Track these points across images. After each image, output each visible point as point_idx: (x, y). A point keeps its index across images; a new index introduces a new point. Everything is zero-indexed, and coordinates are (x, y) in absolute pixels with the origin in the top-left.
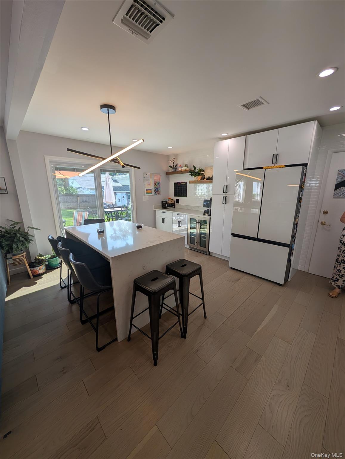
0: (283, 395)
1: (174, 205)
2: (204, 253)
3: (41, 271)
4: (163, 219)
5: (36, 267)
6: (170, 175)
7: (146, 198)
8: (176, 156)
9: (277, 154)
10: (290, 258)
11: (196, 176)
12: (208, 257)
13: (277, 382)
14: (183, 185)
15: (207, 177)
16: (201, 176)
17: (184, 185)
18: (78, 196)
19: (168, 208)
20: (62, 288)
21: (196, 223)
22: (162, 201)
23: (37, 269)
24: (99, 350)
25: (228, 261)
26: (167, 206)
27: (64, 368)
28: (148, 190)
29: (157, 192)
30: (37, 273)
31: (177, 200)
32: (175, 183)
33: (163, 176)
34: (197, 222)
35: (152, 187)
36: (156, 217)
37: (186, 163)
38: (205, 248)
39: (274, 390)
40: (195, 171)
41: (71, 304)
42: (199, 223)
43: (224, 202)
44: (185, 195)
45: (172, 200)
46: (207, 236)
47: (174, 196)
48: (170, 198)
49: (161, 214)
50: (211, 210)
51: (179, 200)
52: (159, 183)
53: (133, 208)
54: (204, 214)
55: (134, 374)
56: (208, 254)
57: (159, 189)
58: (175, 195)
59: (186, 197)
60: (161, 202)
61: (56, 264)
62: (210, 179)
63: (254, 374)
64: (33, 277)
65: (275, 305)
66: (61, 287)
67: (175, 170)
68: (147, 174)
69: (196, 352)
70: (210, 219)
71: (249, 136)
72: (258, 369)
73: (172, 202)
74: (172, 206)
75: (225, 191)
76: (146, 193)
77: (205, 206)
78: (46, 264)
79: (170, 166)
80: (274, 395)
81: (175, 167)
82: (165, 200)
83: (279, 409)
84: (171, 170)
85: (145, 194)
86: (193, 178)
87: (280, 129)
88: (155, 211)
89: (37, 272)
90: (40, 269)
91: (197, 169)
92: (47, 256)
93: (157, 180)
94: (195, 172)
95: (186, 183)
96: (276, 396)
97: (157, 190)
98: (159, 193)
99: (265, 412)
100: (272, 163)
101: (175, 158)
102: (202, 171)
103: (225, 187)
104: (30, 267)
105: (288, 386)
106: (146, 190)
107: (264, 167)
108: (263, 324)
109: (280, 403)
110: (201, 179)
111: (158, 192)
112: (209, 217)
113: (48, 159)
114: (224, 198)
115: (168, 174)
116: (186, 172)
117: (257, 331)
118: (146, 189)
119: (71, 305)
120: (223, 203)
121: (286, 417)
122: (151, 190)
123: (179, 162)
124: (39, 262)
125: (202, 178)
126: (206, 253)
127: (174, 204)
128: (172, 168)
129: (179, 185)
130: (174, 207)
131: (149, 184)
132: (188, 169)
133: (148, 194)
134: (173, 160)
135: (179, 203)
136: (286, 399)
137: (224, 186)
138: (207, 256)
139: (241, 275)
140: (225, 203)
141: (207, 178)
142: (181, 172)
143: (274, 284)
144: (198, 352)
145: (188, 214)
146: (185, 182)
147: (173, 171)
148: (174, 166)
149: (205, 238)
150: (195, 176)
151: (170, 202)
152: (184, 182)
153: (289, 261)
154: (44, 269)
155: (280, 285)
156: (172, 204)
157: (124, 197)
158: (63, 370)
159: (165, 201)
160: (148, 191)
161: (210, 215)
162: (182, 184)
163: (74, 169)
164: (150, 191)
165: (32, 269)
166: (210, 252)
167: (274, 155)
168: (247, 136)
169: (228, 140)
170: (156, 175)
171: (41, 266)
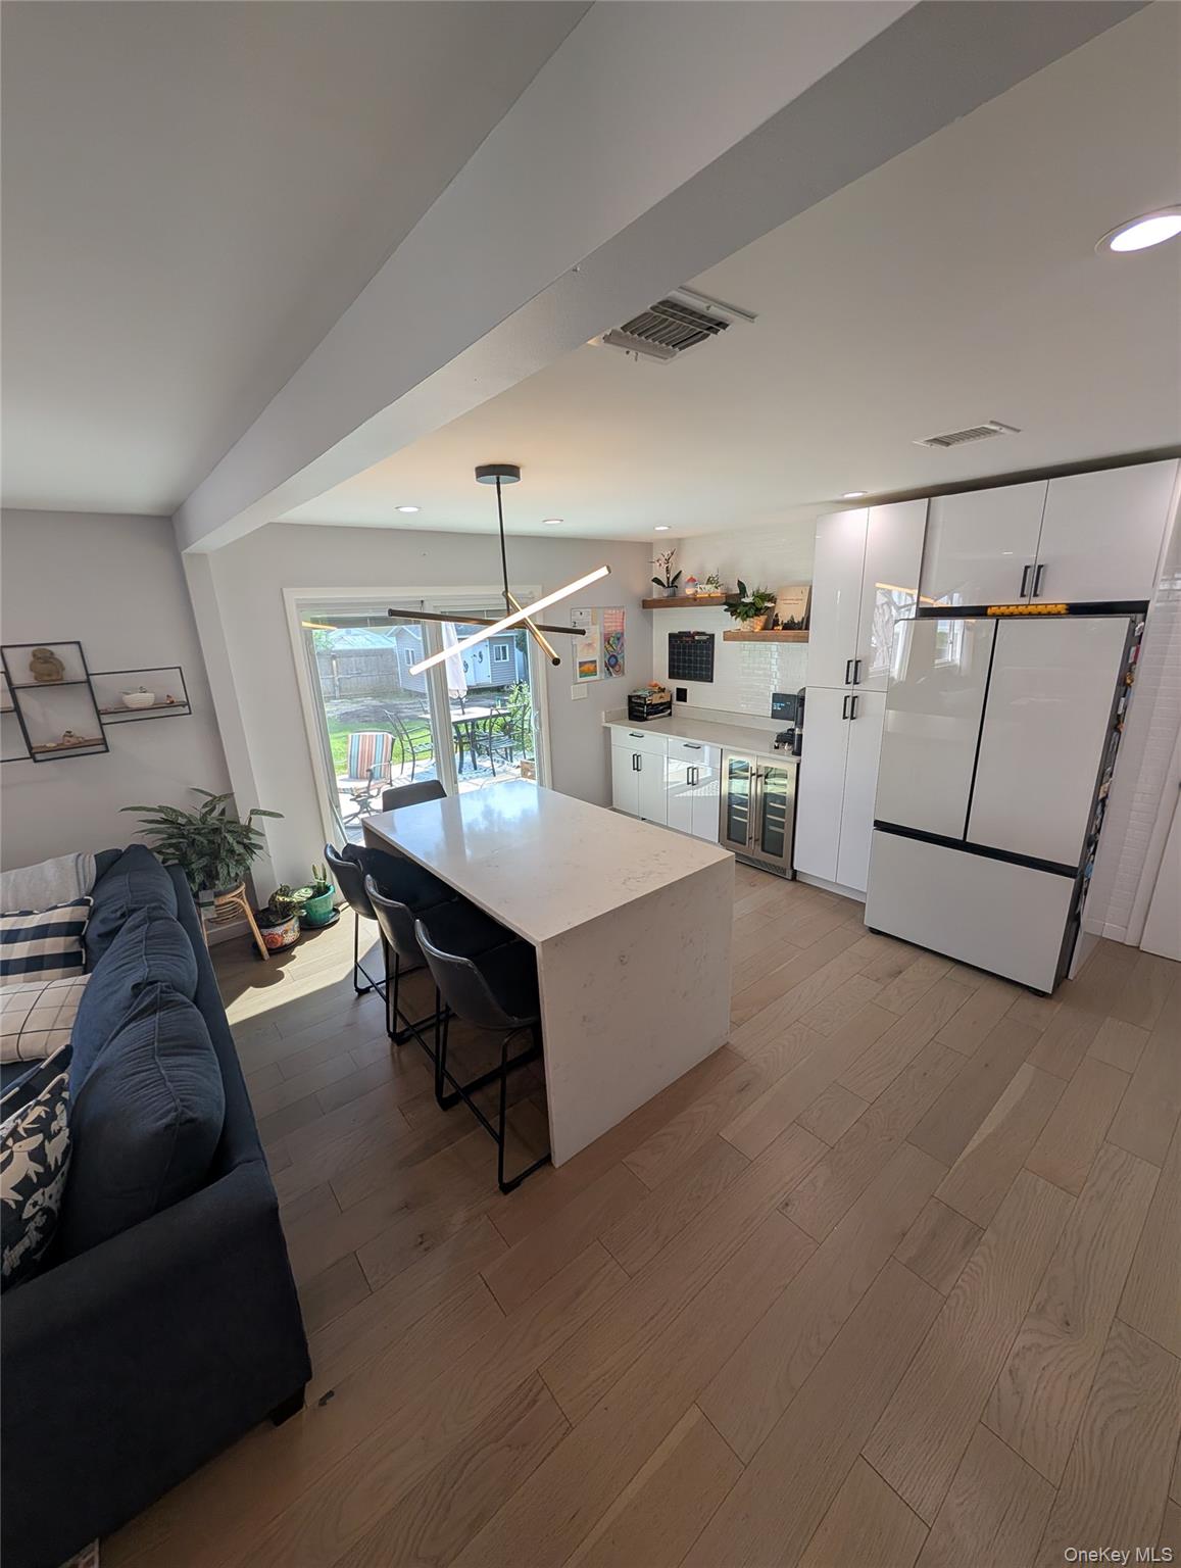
0: (1051, 1347)
1: (670, 708)
2: (777, 873)
3: (290, 938)
4: (636, 757)
5: (275, 926)
6: (654, 610)
7: (579, 690)
8: (676, 546)
9: (1040, 567)
10: (1075, 910)
11: (748, 616)
12: (791, 886)
13: (1033, 1308)
14: (699, 641)
15: (784, 618)
16: (763, 618)
17: (705, 642)
18: (334, 657)
19: (651, 717)
20: (362, 992)
21: (749, 774)
22: (630, 697)
23: (280, 932)
24: (506, 1188)
25: (863, 905)
26: (648, 714)
27: (421, 1236)
28: (585, 663)
29: (612, 667)
30: (279, 944)
31: (678, 689)
32: (671, 636)
33: (634, 613)
34: (752, 775)
35: (596, 654)
36: (611, 748)
37: (711, 571)
38: (781, 856)
39: (1025, 1331)
40: (743, 600)
41: (398, 1045)
42: (759, 776)
43: (848, 714)
44: (706, 675)
45: (663, 690)
46: (788, 808)
47: (670, 677)
48: (656, 685)
49: (627, 739)
50: (801, 736)
51: (685, 690)
52: (618, 639)
53: (541, 727)
54: (776, 748)
55: (614, 1262)
56: (789, 875)
57: (619, 657)
58: (672, 676)
59: (712, 681)
60: (626, 701)
61: (325, 914)
62: (799, 628)
63: (963, 1280)
64: (270, 954)
65: (1025, 1064)
66: (357, 990)
67: (671, 593)
68: (582, 610)
69: (783, 1208)
70: (798, 765)
71: (941, 501)
72: (974, 1268)
73: (661, 697)
74: (662, 711)
75: (851, 679)
76: (581, 672)
77: (775, 715)
78: (300, 917)
79: (656, 580)
80: (1024, 1347)
81: (673, 584)
82: (639, 694)
83: (1042, 1386)
84: (658, 592)
85: (574, 675)
86: (737, 624)
87: (1051, 480)
88: (607, 731)
89: (280, 939)
90: (286, 932)
91: (749, 592)
92: (303, 890)
93: (613, 627)
94: (746, 605)
95: (712, 636)
96: (1029, 1349)
97: (613, 661)
98: (621, 671)
99: (999, 1390)
100: (1022, 595)
101: (672, 554)
102: (768, 601)
103: (853, 665)
104: (260, 927)
105: (1068, 1324)
106: (580, 663)
107: (991, 607)
108: (987, 1128)
109: (1044, 1369)
110: (765, 628)
111: (617, 668)
112: (795, 759)
113: (293, 596)
114: (849, 701)
115: (648, 604)
116: (709, 601)
117: (968, 1150)
118: (578, 660)
119: (396, 1047)
120: (845, 718)
121: (1062, 1410)
122: (595, 661)
123: (688, 568)
124: (283, 911)
125: (767, 621)
126: (784, 873)
127: (669, 705)
128: (664, 586)
129: (687, 642)
130: (670, 714)
131: (589, 645)
132: (718, 593)
133: (585, 676)
134: (667, 561)
135: (685, 701)
136: (1062, 1360)
137: (849, 662)
138: (786, 882)
139: (904, 953)
140: (852, 718)
141: (785, 621)
142: (695, 601)
143: (1020, 991)
144: (789, 1208)
145: (722, 746)
146: (709, 632)
147: (666, 595)
148: (668, 578)
149: (781, 813)
150: (745, 616)
151: (656, 699)
152: (703, 634)
153: (1074, 918)
154: (296, 929)
155: (1039, 996)
156: (662, 704)
157: (481, 656)
158: (420, 1240)
159: (639, 697)
160: (585, 667)
161: (798, 753)
162: (697, 638)
163: (365, 619)
164: (592, 667)
165: (266, 932)
166: (795, 872)
167: (1027, 568)
168: (933, 499)
169: (867, 509)
170: (610, 612)
171: (289, 923)
